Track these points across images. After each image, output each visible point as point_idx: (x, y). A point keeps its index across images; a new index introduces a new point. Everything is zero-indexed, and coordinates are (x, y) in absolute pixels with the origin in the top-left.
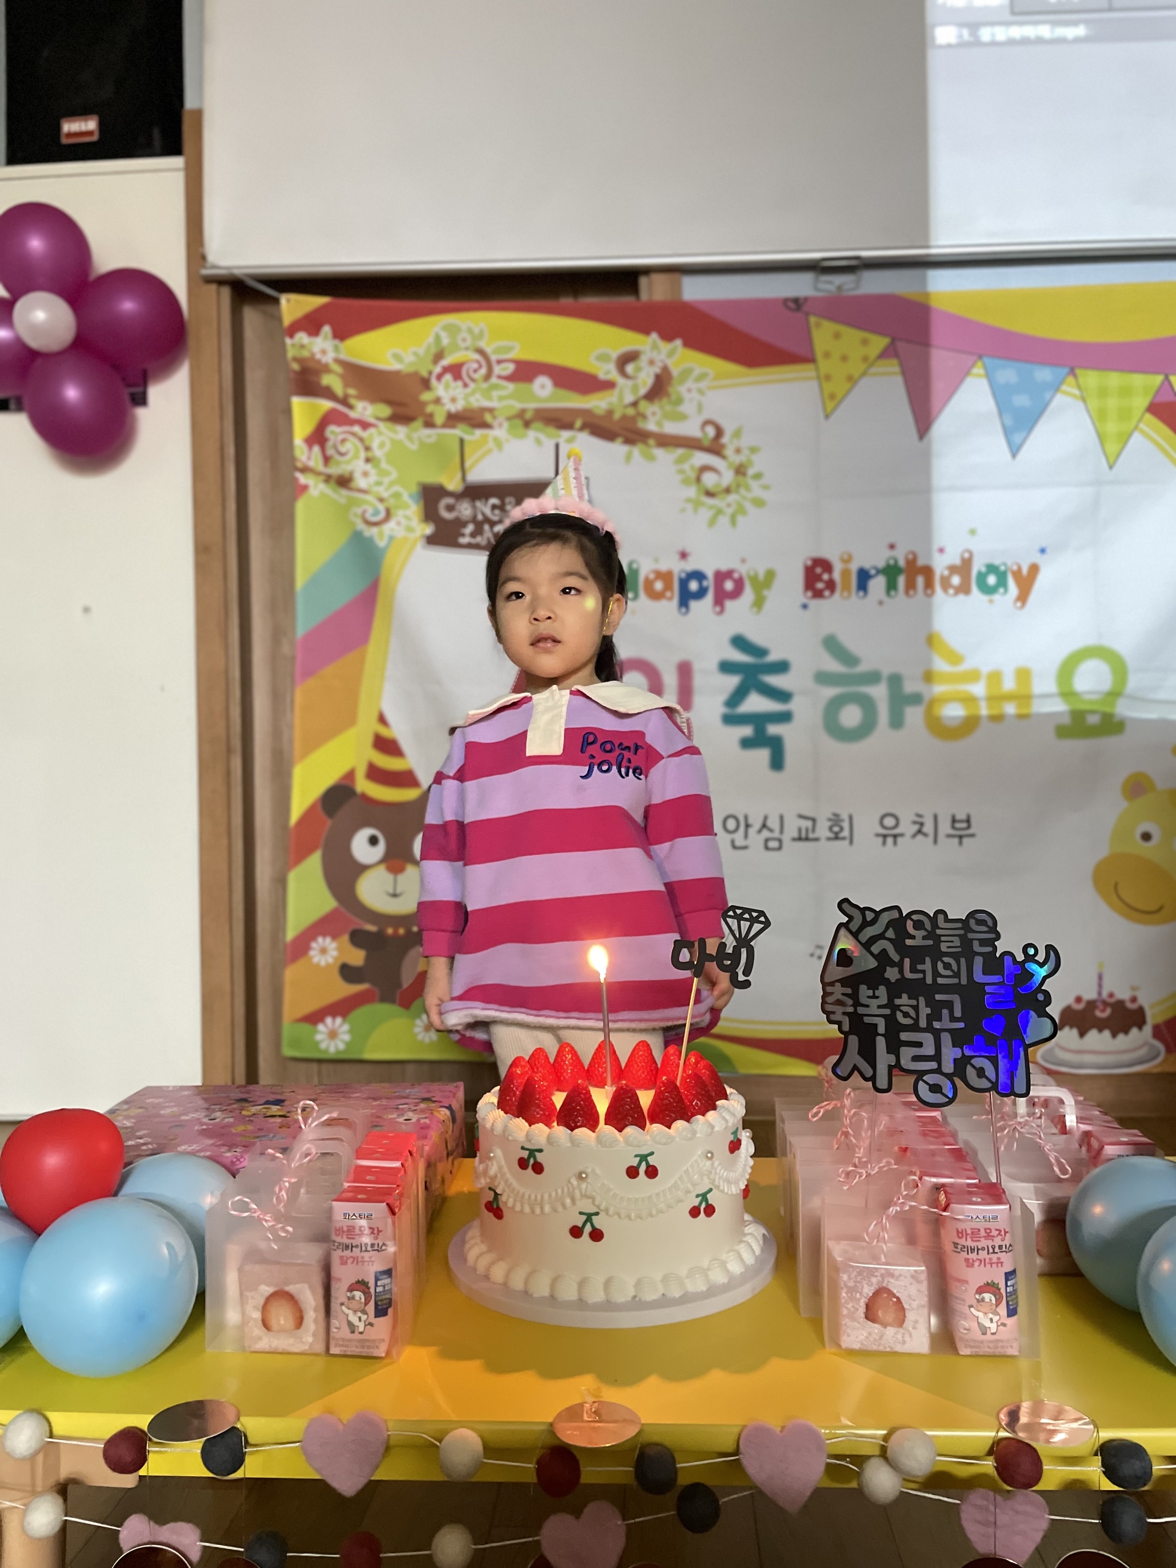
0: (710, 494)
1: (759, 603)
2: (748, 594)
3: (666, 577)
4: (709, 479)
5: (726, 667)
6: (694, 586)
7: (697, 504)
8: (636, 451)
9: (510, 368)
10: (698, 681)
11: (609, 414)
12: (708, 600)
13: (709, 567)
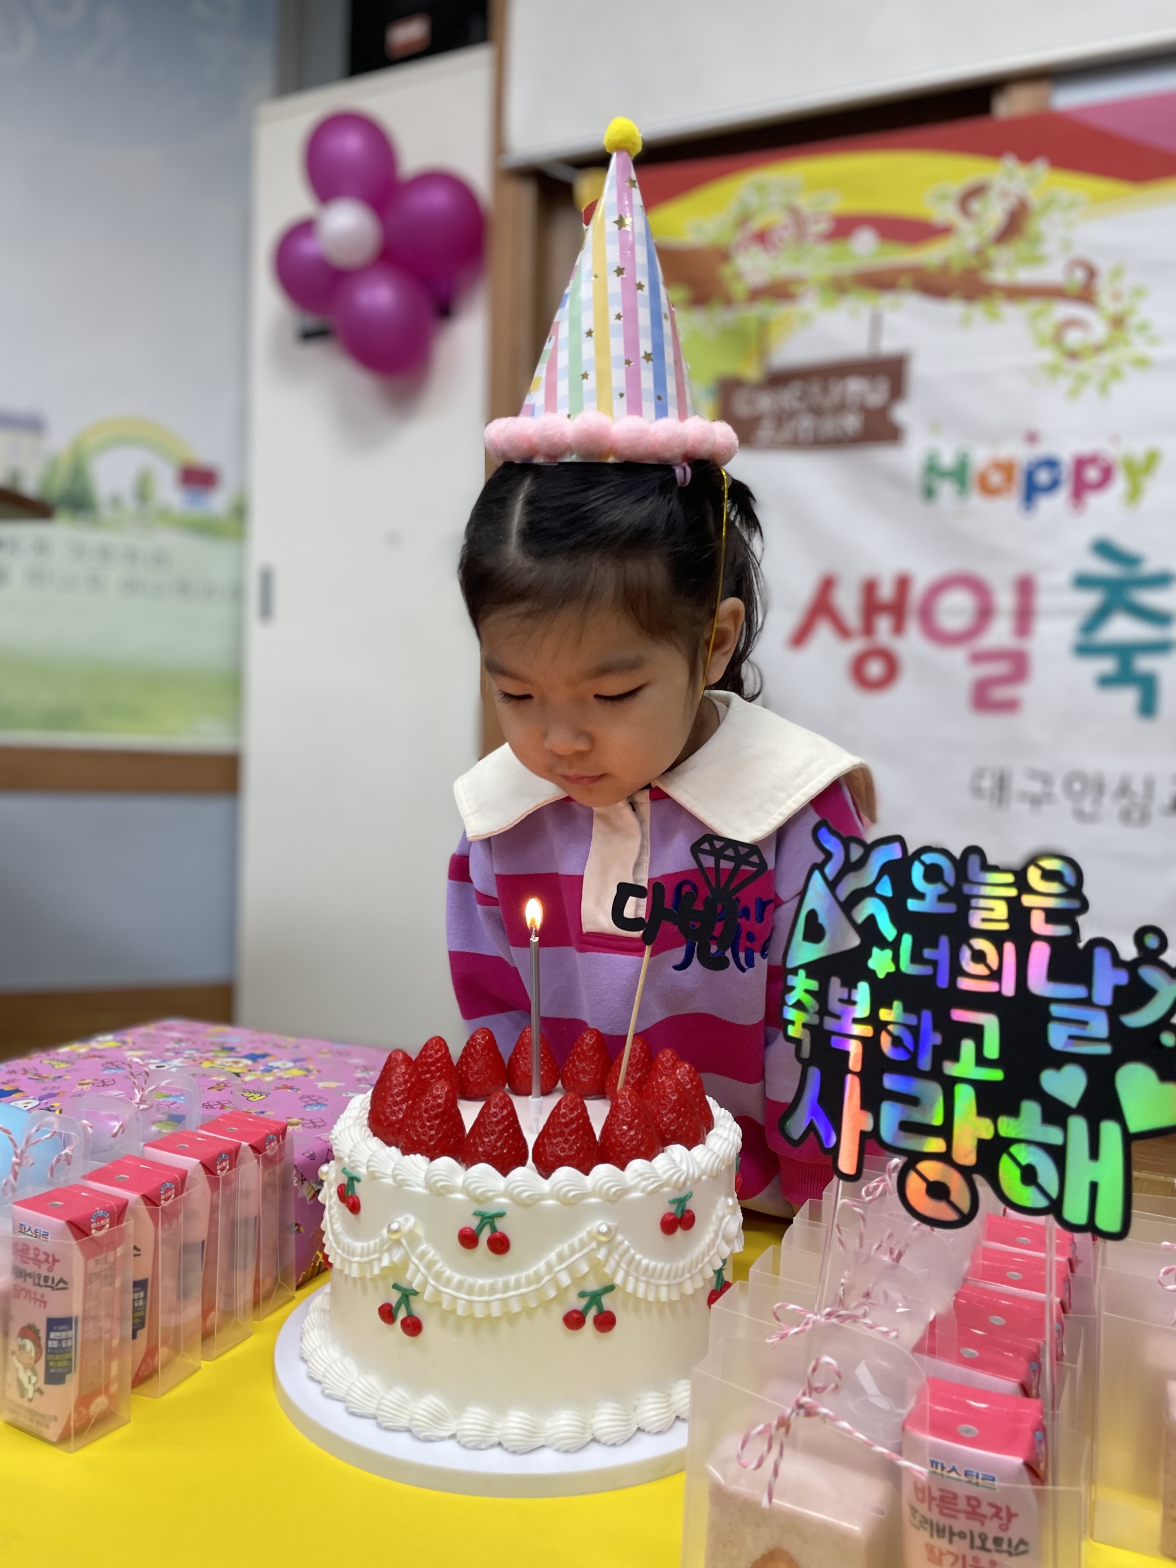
0: (1073, 355)
1: (1134, 494)
2: (1119, 485)
3: (1006, 468)
4: (1073, 338)
5: (1083, 582)
6: (1043, 477)
7: (1053, 371)
8: (978, 312)
9: (825, 226)
10: (1043, 601)
11: (945, 268)
12: (1063, 495)
13: (1066, 452)
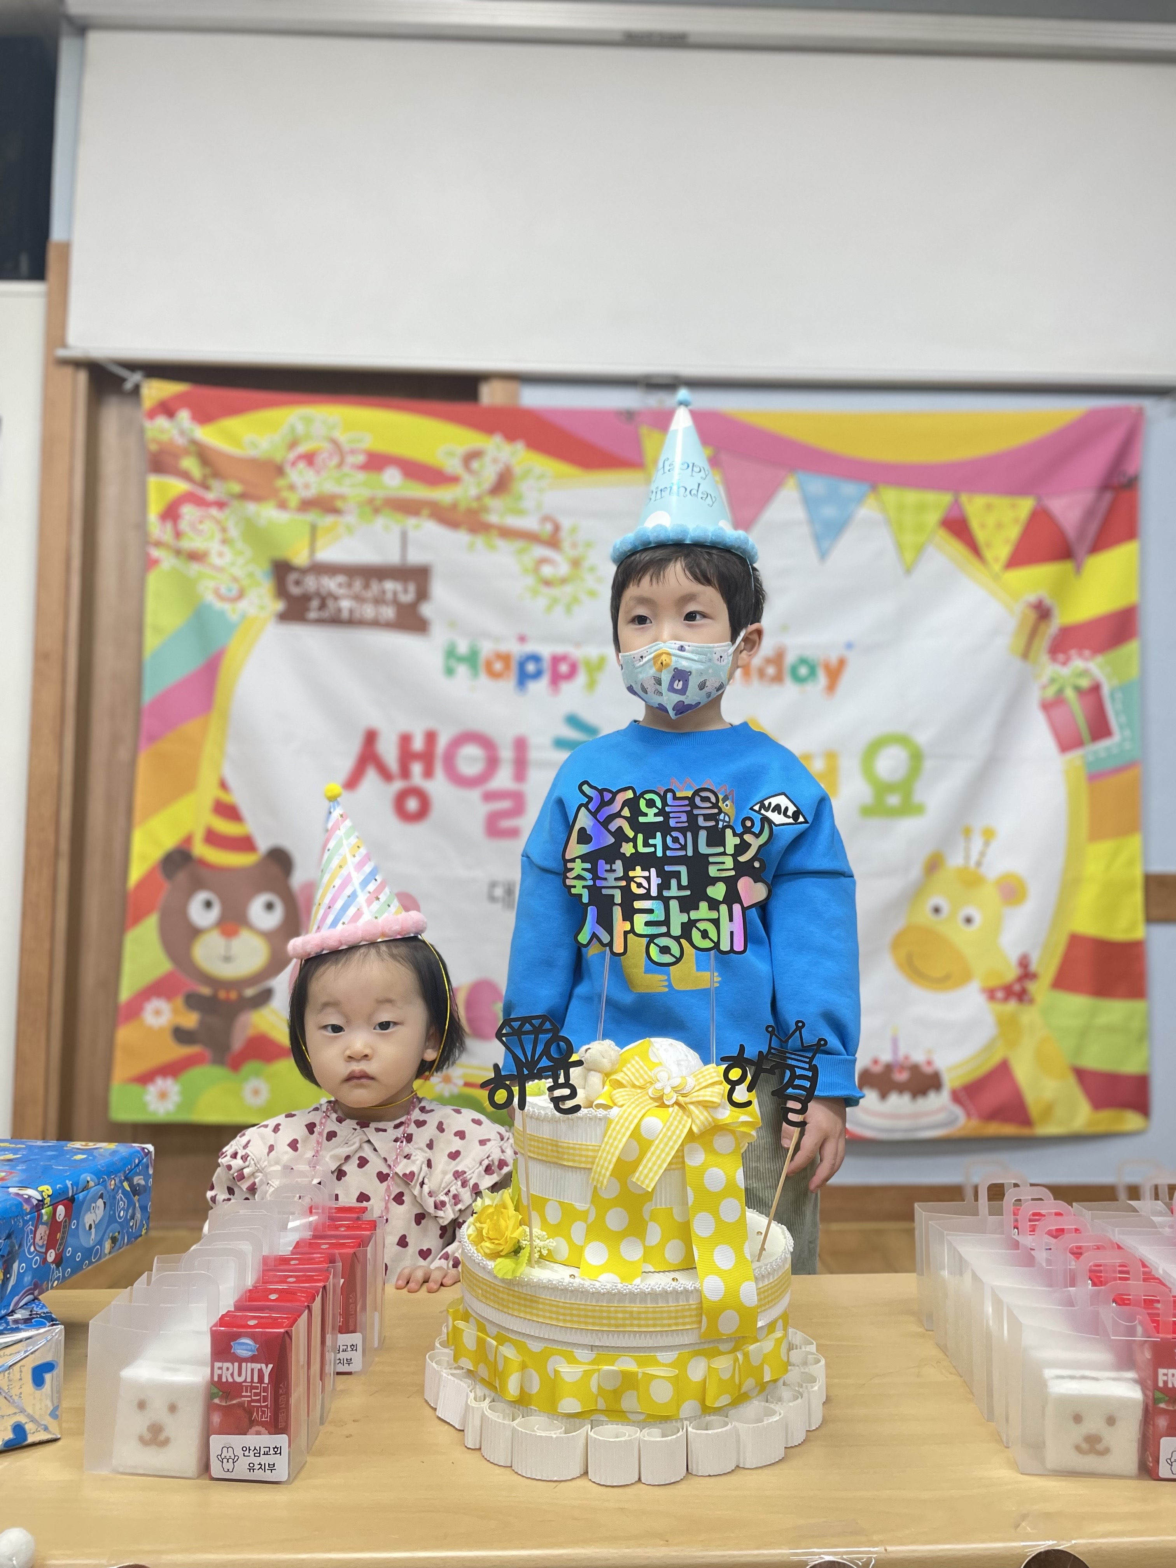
0: (547, 583)
1: (592, 685)
2: (581, 678)
3: (505, 658)
4: (547, 571)
5: (560, 743)
6: (531, 667)
7: (534, 592)
8: (480, 541)
9: (360, 459)
10: (533, 756)
11: (454, 506)
12: (545, 681)
13: (546, 651)
